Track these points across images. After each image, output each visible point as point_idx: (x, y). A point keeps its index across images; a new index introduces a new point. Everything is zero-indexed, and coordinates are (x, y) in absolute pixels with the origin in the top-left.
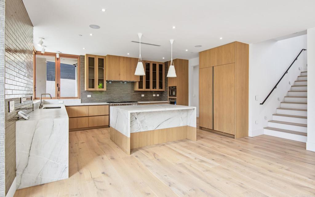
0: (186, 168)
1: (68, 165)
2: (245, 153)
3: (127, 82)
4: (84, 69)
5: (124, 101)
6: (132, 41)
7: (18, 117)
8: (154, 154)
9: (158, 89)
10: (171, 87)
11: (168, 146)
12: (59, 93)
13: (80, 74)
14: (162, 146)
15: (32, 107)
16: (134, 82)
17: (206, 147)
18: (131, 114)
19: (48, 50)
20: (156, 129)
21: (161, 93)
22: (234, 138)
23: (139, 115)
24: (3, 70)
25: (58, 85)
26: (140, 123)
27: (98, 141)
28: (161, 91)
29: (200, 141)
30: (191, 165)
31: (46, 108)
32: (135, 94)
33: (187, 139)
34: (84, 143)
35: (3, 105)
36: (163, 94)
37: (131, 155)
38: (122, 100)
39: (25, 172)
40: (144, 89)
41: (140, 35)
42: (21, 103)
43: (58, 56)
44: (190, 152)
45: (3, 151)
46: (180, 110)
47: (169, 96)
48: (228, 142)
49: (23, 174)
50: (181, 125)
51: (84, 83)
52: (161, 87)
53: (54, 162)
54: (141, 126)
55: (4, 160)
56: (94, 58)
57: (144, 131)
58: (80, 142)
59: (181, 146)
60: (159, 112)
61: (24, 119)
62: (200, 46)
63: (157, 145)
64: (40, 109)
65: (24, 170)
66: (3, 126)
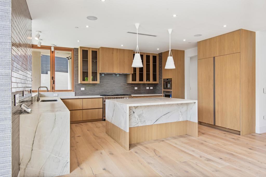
0: (193, 167)
1: (69, 160)
2: (256, 152)
3: (120, 74)
4: (78, 62)
5: (117, 94)
6: (128, 32)
7: (21, 111)
8: (155, 150)
9: (151, 81)
10: (166, 79)
11: (167, 141)
12: (54, 86)
13: (74, 66)
14: (161, 142)
15: (31, 100)
16: (126, 74)
17: (210, 144)
18: (130, 107)
19: (43, 44)
20: (154, 124)
21: (155, 85)
22: (240, 135)
23: (137, 109)
24: (10, 62)
25: (53, 78)
26: (138, 117)
27: (94, 135)
28: (155, 84)
29: (202, 138)
30: (197, 164)
31: (43, 101)
32: (127, 86)
33: (186, 134)
34: (80, 137)
35: (10, 99)
36: (157, 87)
37: (131, 151)
38: (114, 93)
39: (28, 166)
40: (138, 81)
41: (137, 25)
42: (23, 96)
43: (53, 49)
44: (194, 149)
45: (9, 145)
46: (179, 104)
47: (164, 89)
48: (233, 139)
49: (26, 168)
50: (181, 120)
51: (78, 76)
52: (155, 79)
53: (55, 156)
54: (139, 121)
55: (10, 154)
56: (87, 50)
57: (141, 125)
58: (76, 135)
59: (182, 142)
60: (158, 105)
61: (27, 112)
62: (200, 35)
63: (155, 140)
64: (38, 102)
65: (27, 164)
66: (10, 120)
